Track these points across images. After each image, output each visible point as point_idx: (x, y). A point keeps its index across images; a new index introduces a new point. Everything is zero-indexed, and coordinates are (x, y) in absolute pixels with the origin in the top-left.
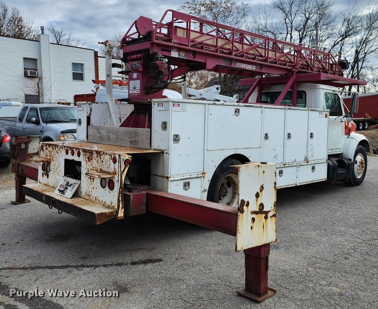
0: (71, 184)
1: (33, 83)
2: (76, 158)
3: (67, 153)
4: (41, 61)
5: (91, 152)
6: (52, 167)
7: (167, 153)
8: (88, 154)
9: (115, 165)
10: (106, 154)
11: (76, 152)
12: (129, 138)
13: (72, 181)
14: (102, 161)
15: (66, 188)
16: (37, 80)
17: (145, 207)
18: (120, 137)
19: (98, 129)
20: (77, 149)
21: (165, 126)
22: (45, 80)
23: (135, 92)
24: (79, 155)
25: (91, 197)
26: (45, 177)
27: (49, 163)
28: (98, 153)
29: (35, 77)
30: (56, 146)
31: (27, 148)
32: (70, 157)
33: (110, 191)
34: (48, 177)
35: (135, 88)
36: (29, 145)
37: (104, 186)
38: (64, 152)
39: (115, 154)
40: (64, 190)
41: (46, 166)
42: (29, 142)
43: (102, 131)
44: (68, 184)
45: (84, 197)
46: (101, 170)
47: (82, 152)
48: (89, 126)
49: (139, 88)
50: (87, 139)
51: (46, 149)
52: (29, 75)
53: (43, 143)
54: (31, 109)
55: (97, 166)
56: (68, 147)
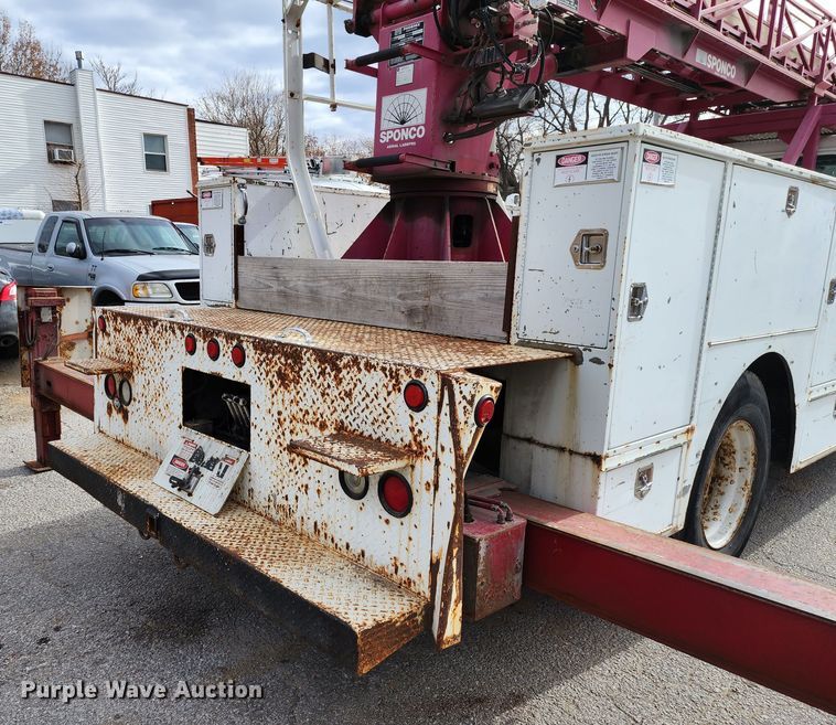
0: (214, 461)
1: (67, 176)
2: (225, 368)
3: (191, 349)
4: (79, 129)
5: (294, 354)
6: (137, 389)
7: (597, 361)
8: (279, 361)
9: (418, 416)
10: (369, 367)
11: (226, 348)
12: (400, 297)
13: (215, 448)
14: (349, 394)
15: (197, 472)
16: (74, 169)
17: (519, 577)
18: (362, 294)
19: (274, 267)
20: (230, 337)
21: (592, 248)
22: (91, 171)
23: (406, 134)
24: (239, 359)
25: (297, 516)
26: (118, 417)
27: (127, 375)
28: (327, 359)
29: (71, 163)
30: (149, 321)
31: (56, 322)
32: (201, 362)
33: (386, 515)
34: (126, 418)
35: (403, 122)
36: (63, 312)
37: (357, 490)
38: (178, 343)
39: (419, 372)
40: (190, 478)
41: (119, 383)
42: (62, 304)
43: (286, 274)
44: (199, 455)
45: (261, 509)
46: (341, 427)
47: (250, 351)
48: (240, 257)
49: (421, 119)
50: (237, 298)
51: (115, 329)
52: (57, 158)
53: (104, 312)
54: (64, 221)
55: (323, 408)
56: (196, 329)
